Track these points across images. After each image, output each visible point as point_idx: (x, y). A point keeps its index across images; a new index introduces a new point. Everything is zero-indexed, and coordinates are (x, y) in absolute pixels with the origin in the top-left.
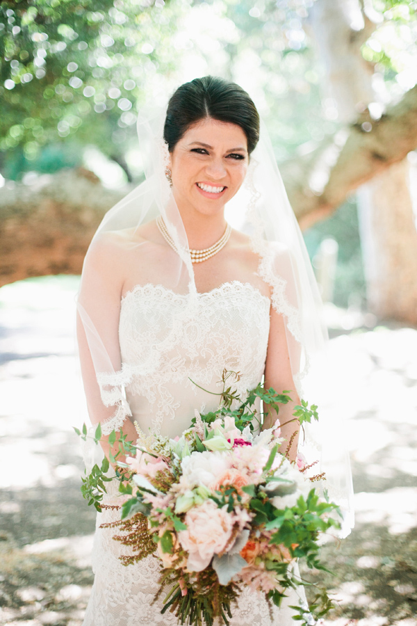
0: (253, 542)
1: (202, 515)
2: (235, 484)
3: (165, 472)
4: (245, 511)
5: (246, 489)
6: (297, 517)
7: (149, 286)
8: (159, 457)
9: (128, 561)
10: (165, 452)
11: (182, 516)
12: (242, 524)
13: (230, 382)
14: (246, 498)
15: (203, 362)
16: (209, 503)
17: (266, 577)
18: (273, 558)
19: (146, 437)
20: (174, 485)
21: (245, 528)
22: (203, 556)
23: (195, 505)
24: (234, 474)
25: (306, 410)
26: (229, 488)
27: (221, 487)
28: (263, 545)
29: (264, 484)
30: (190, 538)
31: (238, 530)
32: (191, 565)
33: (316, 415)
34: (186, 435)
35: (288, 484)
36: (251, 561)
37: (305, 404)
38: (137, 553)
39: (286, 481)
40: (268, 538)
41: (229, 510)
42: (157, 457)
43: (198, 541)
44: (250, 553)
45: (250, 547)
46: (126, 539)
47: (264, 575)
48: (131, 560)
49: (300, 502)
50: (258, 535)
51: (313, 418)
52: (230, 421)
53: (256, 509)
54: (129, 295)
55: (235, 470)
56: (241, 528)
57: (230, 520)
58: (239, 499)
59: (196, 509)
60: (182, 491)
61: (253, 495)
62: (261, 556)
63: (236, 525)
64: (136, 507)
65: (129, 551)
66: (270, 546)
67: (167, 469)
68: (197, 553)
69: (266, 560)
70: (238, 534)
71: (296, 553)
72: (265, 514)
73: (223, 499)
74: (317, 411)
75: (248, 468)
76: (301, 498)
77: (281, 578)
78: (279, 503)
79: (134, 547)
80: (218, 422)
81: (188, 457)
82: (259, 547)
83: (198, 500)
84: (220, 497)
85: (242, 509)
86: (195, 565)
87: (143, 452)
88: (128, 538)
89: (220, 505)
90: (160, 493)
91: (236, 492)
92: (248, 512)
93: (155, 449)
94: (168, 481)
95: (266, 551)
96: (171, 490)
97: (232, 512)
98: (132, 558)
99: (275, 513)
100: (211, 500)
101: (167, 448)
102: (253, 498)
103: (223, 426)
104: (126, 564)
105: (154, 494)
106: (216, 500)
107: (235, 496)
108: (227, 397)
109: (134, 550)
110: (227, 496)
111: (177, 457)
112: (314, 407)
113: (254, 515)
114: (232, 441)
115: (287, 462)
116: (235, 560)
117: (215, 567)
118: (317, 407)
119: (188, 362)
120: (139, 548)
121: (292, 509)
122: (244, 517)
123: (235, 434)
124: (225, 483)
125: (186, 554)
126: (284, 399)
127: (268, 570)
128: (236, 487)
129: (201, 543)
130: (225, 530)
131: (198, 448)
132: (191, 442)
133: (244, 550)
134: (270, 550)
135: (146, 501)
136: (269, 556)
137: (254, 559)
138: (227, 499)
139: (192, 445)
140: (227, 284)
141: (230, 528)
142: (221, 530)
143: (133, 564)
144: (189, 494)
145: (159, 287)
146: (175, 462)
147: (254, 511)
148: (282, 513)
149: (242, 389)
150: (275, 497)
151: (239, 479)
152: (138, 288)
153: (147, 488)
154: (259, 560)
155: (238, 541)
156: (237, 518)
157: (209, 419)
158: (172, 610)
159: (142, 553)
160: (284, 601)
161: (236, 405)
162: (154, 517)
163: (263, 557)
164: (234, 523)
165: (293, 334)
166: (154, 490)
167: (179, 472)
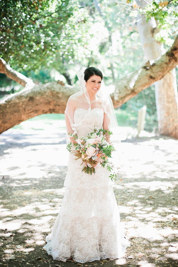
1: (90, 149)
4: (98, 148)
5: (98, 144)
7: (80, 109)
10: (83, 139)
11: (87, 149)
13: (96, 128)
14: (98, 146)
15: (90, 123)
16: (91, 147)
21: (98, 151)
22: (90, 156)
23: (89, 147)
24: (96, 142)
27: (93, 144)
28: (101, 154)
32: (88, 158)
33: (112, 134)
36: (99, 157)
37: (110, 132)
38: (78, 158)
39: (105, 143)
41: (95, 148)
43: (89, 153)
45: (99, 155)
46: (76, 155)
50: (100, 152)
52: (95, 134)
54: (76, 110)
57: (95, 149)
60: (86, 145)
63: (96, 150)
64: (78, 148)
65: (77, 157)
68: (89, 156)
72: (101, 149)
75: (98, 141)
76: (108, 146)
77: (104, 160)
78: (103, 147)
80: (93, 134)
81: (88, 140)
83: (89, 146)
87: (79, 139)
89: (93, 147)
90: (82, 145)
91: (96, 145)
93: (81, 138)
94: (84, 143)
95: (101, 156)
106: (93, 146)
108: (95, 131)
110: (95, 146)
112: (112, 132)
116: (96, 157)
117: (92, 158)
119: (87, 123)
121: (106, 148)
122: (97, 149)
123: (96, 136)
125: (87, 155)
126: (106, 131)
127: (102, 159)
130: (94, 151)
131: (89, 138)
133: (97, 155)
140: (95, 109)
144: (88, 145)
145: (82, 109)
146: (85, 140)
147: (99, 148)
149: (98, 129)
152: (78, 109)
155: (96, 153)
157: (92, 134)
160: (105, 166)
161: (97, 132)
167: (86, 142)
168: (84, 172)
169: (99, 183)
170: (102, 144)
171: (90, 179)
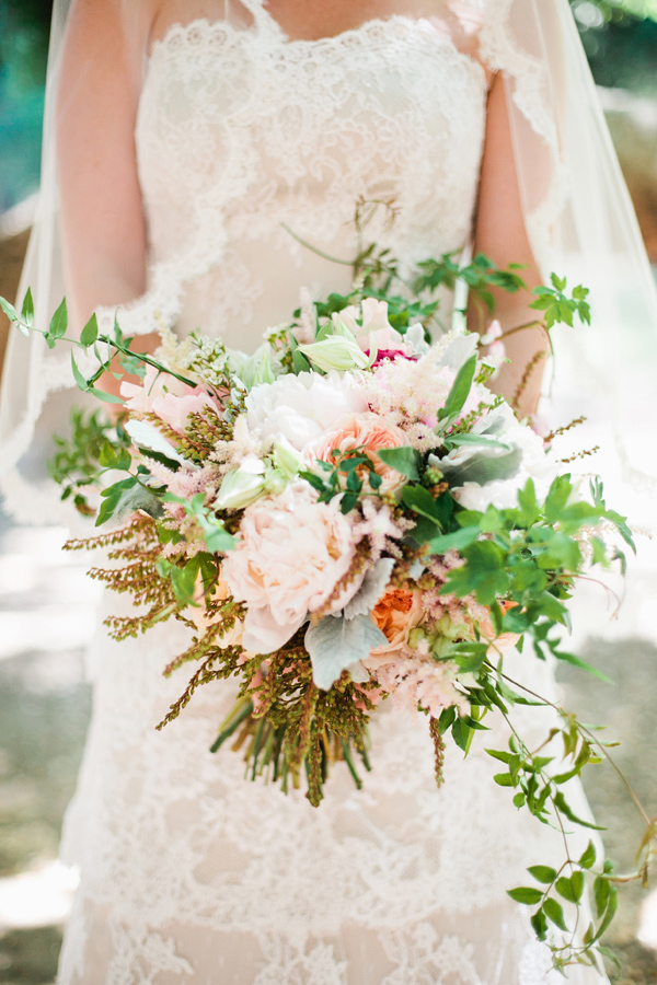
0: (406, 591)
1: (279, 517)
2: (371, 447)
3: (205, 417)
4: (386, 513)
5: (390, 455)
6: (514, 534)
8: (200, 386)
9: (125, 628)
10: (212, 374)
11: (232, 519)
12: (379, 544)
14: (393, 480)
16: (300, 490)
17: (431, 676)
18: (452, 633)
19: (178, 341)
20: (220, 444)
21: (385, 554)
22: (280, 617)
23: (266, 493)
24: (368, 424)
25: (561, 296)
26: (354, 456)
27: (334, 452)
28: (429, 599)
29: (441, 452)
30: (251, 572)
31: (367, 557)
32: (253, 638)
33: (585, 313)
34: (271, 340)
35: (499, 451)
36: (398, 637)
37: (558, 284)
38: (144, 610)
39: (494, 443)
40: (439, 582)
41: (346, 506)
42: (193, 385)
43: (267, 580)
44: (397, 616)
45: (398, 602)
46: (119, 576)
47: (426, 670)
48: (130, 628)
49: (526, 496)
50: (416, 572)
51: (576, 315)
52: (376, 309)
53: (415, 508)
55: (372, 415)
56: (375, 554)
57: (347, 531)
58: (375, 484)
59: (268, 503)
60: (235, 459)
61: (409, 473)
62: (424, 626)
63: (364, 545)
64: (134, 498)
65: (127, 604)
66: (445, 600)
67: (211, 410)
68: (266, 610)
69: (439, 635)
70: (366, 566)
71: (508, 621)
72: (436, 521)
73: (334, 480)
74: (587, 300)
75: (404, 413)
76: (530, 485)
77: (470, 680)
78: (472, 497)
79: (137, 596)
80: (350, 312)
81: (266, 385)
82: (421, 603)
83: (275, 479)
84: (326, 477)
85: (378, 509)
86: (261, 639)
87: (162, 370)
88: (123, 573)
89: (326, 495)
90: (186, 463)
91: (369, 465)
92: (394, 518)
93: (190, 368)
95: (437, 613)
96: (213, 456)
97: (354, 512)
98: (132, 622)
99: (460, 518)
100: (306, 483)
101: (218, 365)
102: (411, 483)
103: (360, 322)
104: (119, 638)
105: (173, 465)
106: (316, 482)
107: (366, 476)
109: (136, 604)
110: (348, 475)
111: (241, 385)
112: (581, 291)
113: (411, 524)
114: (374, 355)
115: (506, 410)
116: (358, 629)
117: (310, 645)
118: (587, 291)
120: (150, 597)
121: (503, 513)
122: (383, 525)
123: (387, 338)
124: (343, 446)
125: (241, 609)
126: (510, 281)
127: (438, 660)
128: (373, 455)
129: (275, 584)
130: (334, 556)
131: (296, 363)
132: (282, 354)
133: (381, 607)
134: (446, 610)
135: (156, 483)
136: (443, 625)
137: (406, 632)
138: (343, 480)
139: (283, 361)
141: (346, 551)
142: (324, 555)
143: (135, 635)
144: (253, 466)
146: (234, 396)
147: (409, 515)
148: (475, 518)
150: (466, 484)
151: (378, 436)
152: (175, 31)
153: (156, 449)
154: (421, 633)
155: (366, 585)
156: (364, 529)
157: (331, 307)
158: (236, 747)
159: (154, 611)
160: (478, 739)
162: (171, 520)
163: (430, 627)
164: (358, 540)
165: (528, 115)
166: (171, 454)
167: (236, 416)
168: (233, 759)
169: (410, 874)
170: (454, 460)
171: (301, 825)
